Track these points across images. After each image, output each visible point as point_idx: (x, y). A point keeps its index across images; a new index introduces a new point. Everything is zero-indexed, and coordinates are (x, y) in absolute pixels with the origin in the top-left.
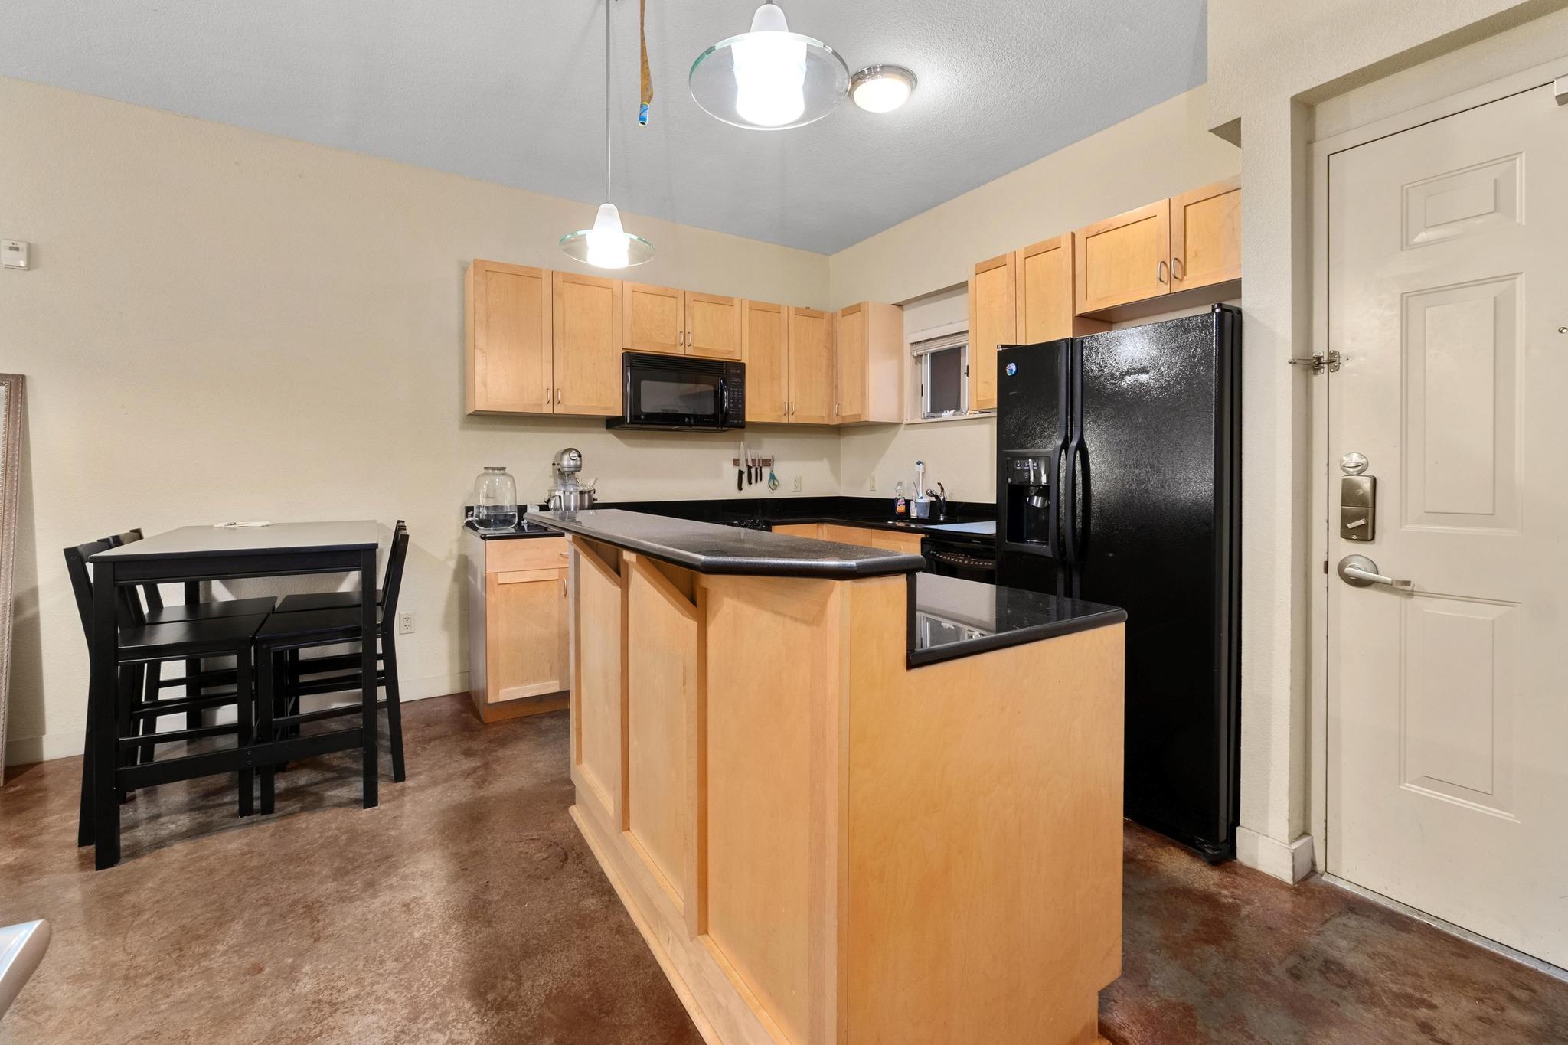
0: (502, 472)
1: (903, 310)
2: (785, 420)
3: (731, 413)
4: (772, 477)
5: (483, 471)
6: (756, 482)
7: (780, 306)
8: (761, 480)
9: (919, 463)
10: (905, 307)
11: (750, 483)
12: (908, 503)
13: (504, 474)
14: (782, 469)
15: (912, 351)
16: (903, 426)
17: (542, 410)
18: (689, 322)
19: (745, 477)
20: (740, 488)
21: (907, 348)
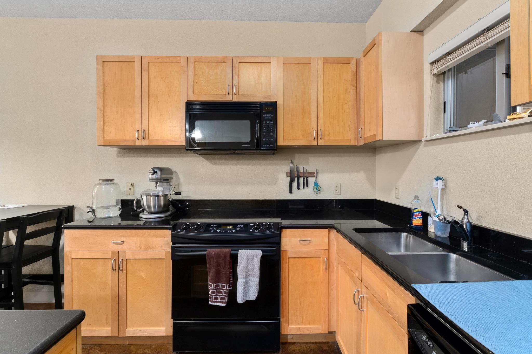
0: (111, 182)
1: (423, 35)
2: (314, 143)
3: (264, 139)
4: (316, 185)
5: (99, 182)
6: (304, 187)
7: (310, 58)
8: (307, 186)
9: (438, 179)
10: (425, 32)
11: (298, 188)
12: (425, 216)
13: (113, 184)
14: (323, 179)
15: (431, 71)
16: (423, 143)
17: (135, 144)
18: (235, 78)
19: (295, 184)
20: (291, 192)
21: (427, 67)
